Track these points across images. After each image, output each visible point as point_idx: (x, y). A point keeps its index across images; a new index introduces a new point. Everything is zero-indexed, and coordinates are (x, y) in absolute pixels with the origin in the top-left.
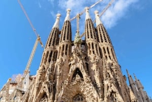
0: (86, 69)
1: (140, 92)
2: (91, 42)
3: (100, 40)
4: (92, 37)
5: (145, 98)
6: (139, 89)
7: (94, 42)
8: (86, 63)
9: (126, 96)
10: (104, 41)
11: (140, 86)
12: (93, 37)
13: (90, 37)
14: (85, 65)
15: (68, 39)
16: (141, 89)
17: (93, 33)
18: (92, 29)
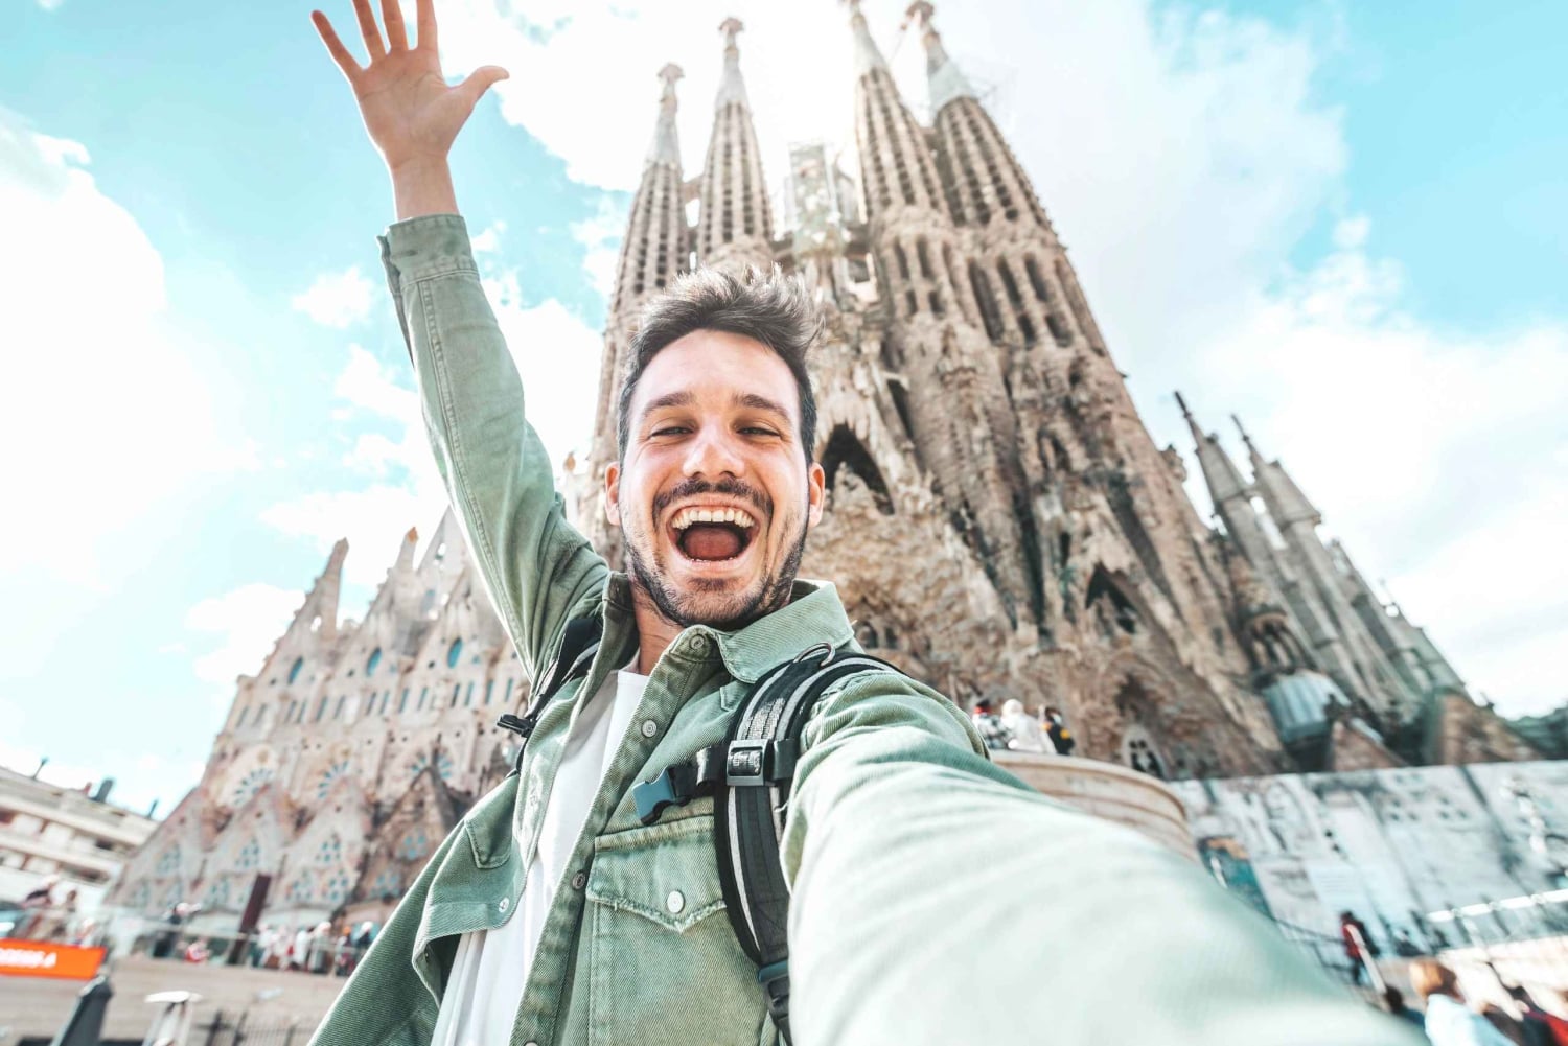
0: (898, 429)
1: (1297, 551)
2: (908, 233)
3: (970, 213)
4: (910, 199)
5: (1341, 601)
6: (1285, 527)
7: (929, 231)
8: (894, 386)
9: (1198, 596)
10: (998, 216)
11: (1291, 509)
12: (920, 192)
13: (896, 194)
14: (887, 398)
15: (749, 231)
16: (1301, 529)
17: (913, 169)
18: (906, 146)
